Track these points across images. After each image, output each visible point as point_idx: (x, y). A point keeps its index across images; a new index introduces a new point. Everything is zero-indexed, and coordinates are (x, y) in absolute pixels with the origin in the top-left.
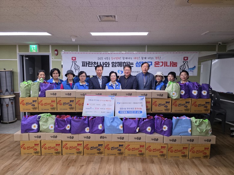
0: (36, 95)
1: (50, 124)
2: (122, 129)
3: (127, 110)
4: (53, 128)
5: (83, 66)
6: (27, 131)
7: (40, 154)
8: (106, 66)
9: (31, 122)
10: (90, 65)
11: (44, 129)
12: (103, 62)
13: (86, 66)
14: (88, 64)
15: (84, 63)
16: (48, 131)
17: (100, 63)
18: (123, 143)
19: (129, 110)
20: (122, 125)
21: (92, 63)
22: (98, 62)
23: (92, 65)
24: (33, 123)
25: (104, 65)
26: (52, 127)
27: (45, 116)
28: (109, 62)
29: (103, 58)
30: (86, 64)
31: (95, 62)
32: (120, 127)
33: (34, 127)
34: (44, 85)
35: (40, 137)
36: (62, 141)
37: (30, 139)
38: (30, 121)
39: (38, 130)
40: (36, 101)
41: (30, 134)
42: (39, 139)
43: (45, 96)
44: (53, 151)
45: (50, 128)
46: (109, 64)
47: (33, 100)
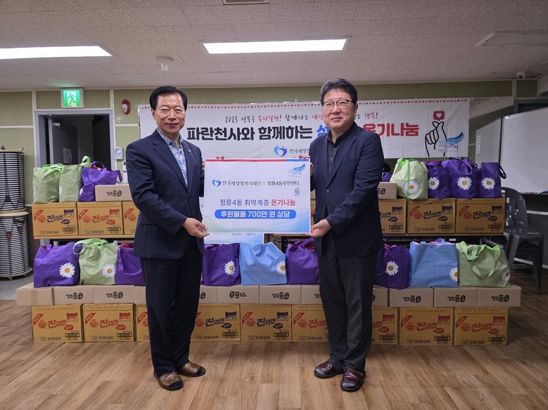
0: (72, 196)
1: (105, 265)
2: (284, 272)
4: (112, 275)
5: (189, 138)
6: (49, 282)
7: (80, 339)
8: (246, 138)
9: (58, 260)
10: (206, 137)
11: (90, 275)
12: (238, 129)
13: (198, 139)
14: (202, 133)
15: (193, 132)
16: (101, 282)
17: (232, 129)
20: (283, 263)
21: (212, 132)
22: (225, 129)
23: (212, 136)
24: (64, 262)
25: (242, 136)
26: (109, 271)
27: (92, 246)
28: (252, 129)
29: (239, 119)
30: (198, 133)
31: (218, 129)
32: (280, 268)
33: (67, 271)
34: (92, 173)
35: (81, 296)
36: (134, 305)
37: (56, 303)
38: (57, 257)
39: (76, 280)
40: (73, 210)
41: (56, 288)
42: (79, 302)
43: (94, 200)
44: (112, 331)
45: (105, 273)
46: (253, 133)
47: (66, 209)
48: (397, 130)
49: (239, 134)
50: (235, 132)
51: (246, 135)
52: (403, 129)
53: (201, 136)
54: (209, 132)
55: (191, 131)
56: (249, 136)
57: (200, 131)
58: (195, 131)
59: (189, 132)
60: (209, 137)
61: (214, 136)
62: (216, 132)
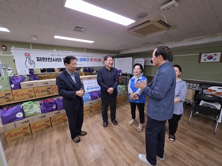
0: (8, 88)
1: (36, 109)
3: (91, 87)
4: (40, 111)
5: (38, 61)
6: (11, 121)
7: (31, 134)
8: (59, 61)
9: (14, 112)
10: (44, 60)
11: (31, 114)
12: (56, 58)
13: (41, 61)
14: (43, 59)
15: (39, 59)
16: (35, 115)
17: (54, 58)
18: (92, 106)
19: (92, 87)
21: (46, 59)
22: (51, 58)
23: (46, 60)
24: (17, 113)
25: (57, 60)
26: (39, 110)
27: (28, 104)
28: (61, 58)
29: (56, 55)
30: (41, 59)
31: (49, 58)
33: (20, 115)
34: (16, 79)
35: (28, 121)
36: (50, 118)
37: (17, 126)
38: (13, 112)
39: (24, 117)
40: (10, 93)
41: (15, 122)
42: (28, 124)
44: (44, 127)
45: (37, 111)
46: (61, 60)
47: (6, 93)
48: (97, 60)
49: (56, 60)
50: (55, 59)
51: (59, 60)
52: (98, 60)
53: (42, 60)
54: (45, 59)
55: (38, 58)
56: (60, 60)
57: (42, 58)
58: (40, 58)
59: (37, 59)
60: (45, 60)
61: (47, 60)
62: (48, 59)
